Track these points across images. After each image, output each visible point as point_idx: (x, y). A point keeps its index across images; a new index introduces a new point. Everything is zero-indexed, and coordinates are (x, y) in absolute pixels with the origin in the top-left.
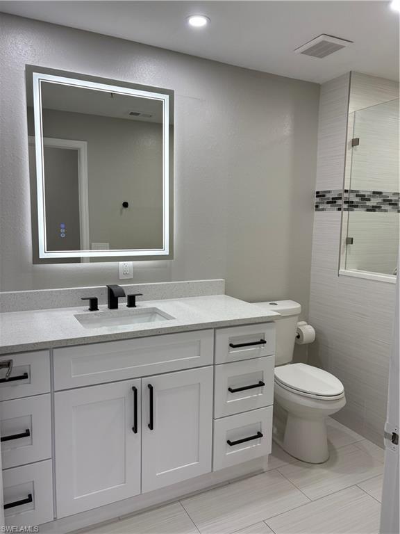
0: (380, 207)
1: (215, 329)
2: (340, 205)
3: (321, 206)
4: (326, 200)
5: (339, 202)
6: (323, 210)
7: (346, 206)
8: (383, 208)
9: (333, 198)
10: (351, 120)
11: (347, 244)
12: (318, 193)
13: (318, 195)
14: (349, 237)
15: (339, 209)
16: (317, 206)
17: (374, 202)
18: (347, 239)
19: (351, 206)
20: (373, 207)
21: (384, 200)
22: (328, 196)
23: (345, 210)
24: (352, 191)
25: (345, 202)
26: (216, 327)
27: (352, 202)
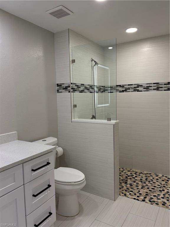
0: (84, 91)
1: (23, 163)
2: (70, 90)
3: (60, 91)
4: (61, 88)
5: (69, 88)
6: (61, 92)
7: (72, 90)
8: (85, 91)
9: (66, 87)
10: (71, 51)
11: (74, 108)
12: (57, 84)
13: (58, 85)
14: (74, 104)
15: (69, 92)
16: (58, 91)
17: (82, 88)
18: (74, 105)
19: (74, 90)
20: (82, 90)
21: (85, 88)
22: (63, 86)
23: (72, 92)
24: (74, 84)
25: (72, 89)
26: (23, 162)
27: (74, 89)
